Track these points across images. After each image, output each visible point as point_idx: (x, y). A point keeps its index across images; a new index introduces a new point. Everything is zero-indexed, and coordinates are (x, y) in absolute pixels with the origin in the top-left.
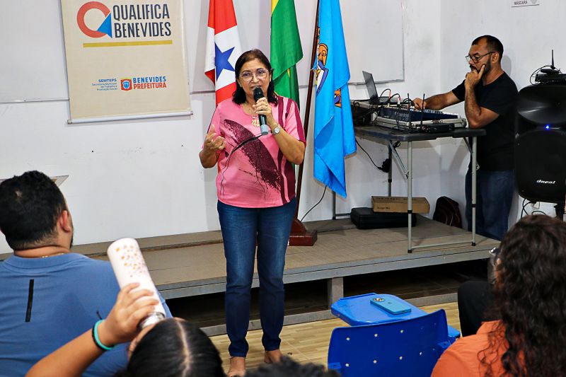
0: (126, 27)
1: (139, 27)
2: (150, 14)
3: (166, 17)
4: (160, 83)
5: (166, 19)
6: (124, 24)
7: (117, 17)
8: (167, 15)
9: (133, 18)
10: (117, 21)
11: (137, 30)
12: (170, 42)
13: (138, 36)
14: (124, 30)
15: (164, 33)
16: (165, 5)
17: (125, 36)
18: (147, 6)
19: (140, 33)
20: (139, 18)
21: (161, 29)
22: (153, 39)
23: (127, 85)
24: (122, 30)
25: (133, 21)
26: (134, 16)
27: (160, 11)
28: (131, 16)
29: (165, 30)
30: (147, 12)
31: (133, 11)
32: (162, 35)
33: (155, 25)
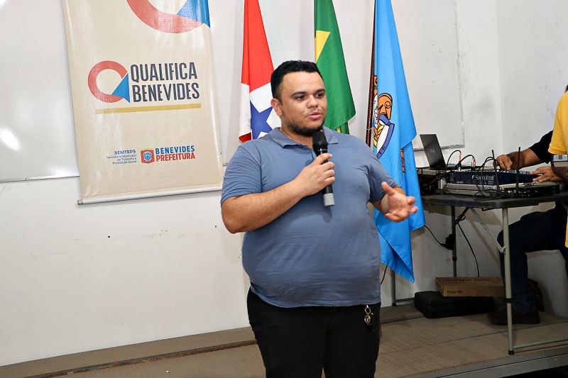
0: (147, 90)
1: (162, 89)
2: (174, 74)
3: (193, 77)
4: (187, 153)
5: (193, 80)
6: (143, 86)
7: (135, 78)
8: (195, 75)
9: (154, 79)
10: (135, 83)
11: (160, 92)
12: (198, 106)
13: (160, 100)
14: (144, 93)
15: (191, 96)
16: (192, 64)
17: (145, 100)
18: (171, 65)
19: (163, 95)
20: (162, 79)
21: (188, 91)
22: (178, 102)
23: (147, 157)
24: (141, 92)
25: (154, 82)
26: (156, 76)
27: (186, 71)
28: (152, 77)
29: (192, 92)
30: (171, 71)
31: (154, 72)
32: (189, 98)
33: (181, 87)
